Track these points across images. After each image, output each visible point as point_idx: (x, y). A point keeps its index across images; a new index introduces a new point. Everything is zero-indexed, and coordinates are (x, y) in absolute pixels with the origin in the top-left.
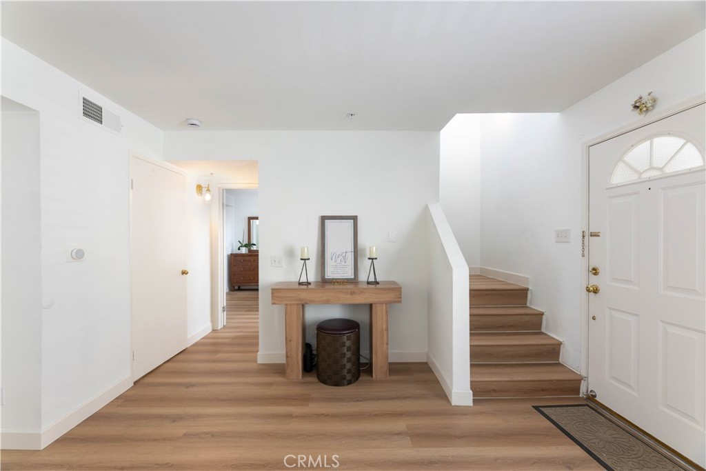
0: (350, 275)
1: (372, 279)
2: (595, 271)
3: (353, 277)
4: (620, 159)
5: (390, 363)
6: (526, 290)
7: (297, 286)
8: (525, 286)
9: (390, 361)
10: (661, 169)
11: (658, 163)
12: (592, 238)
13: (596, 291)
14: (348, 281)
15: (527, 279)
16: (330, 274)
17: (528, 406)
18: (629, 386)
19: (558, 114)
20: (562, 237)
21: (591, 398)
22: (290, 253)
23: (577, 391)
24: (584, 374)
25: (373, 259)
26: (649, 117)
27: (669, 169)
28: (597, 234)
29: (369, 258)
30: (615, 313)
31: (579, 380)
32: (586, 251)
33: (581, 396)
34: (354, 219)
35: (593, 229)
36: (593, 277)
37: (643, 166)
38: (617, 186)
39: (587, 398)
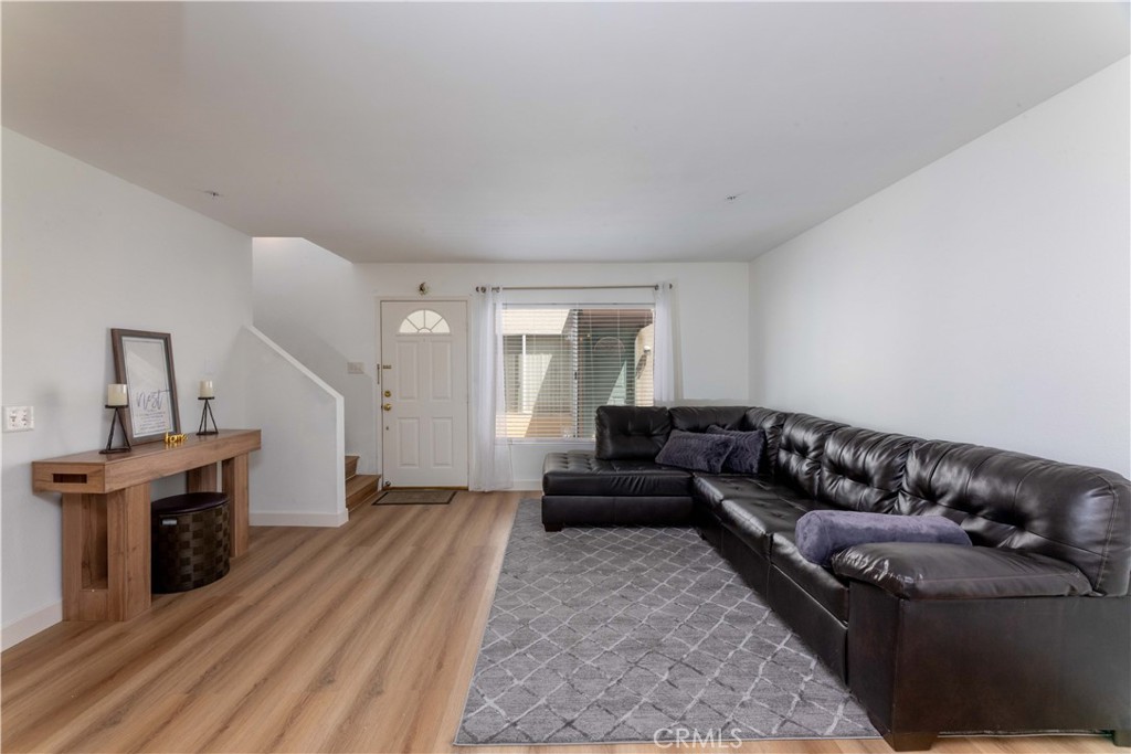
0: (169, 427)
2: (388, 394)
3: (174, 430)
4: (406, 317)
10: (430, 330)
11: (429, 326)
12: (385, 370)
13: (388, 409)
14: (178, 437)
19: (351, 263)
20: (356, 368)
21: (387, 489)
22: (51, 400)
23: (376, 487)
24: (380, 473)
25: (206, 399)
26: (424, 297)
27: (434, 331)
28: (389, 367)
29: (200, 399)
30: (403, 421)
31: (377, 478)
32: (380, 380)
33: (380, 488)
34: (166, 338)
35: (385, 364)
36: (385, 398)
37: (420, 325)
38: (404, 335)
39: (383, 489)
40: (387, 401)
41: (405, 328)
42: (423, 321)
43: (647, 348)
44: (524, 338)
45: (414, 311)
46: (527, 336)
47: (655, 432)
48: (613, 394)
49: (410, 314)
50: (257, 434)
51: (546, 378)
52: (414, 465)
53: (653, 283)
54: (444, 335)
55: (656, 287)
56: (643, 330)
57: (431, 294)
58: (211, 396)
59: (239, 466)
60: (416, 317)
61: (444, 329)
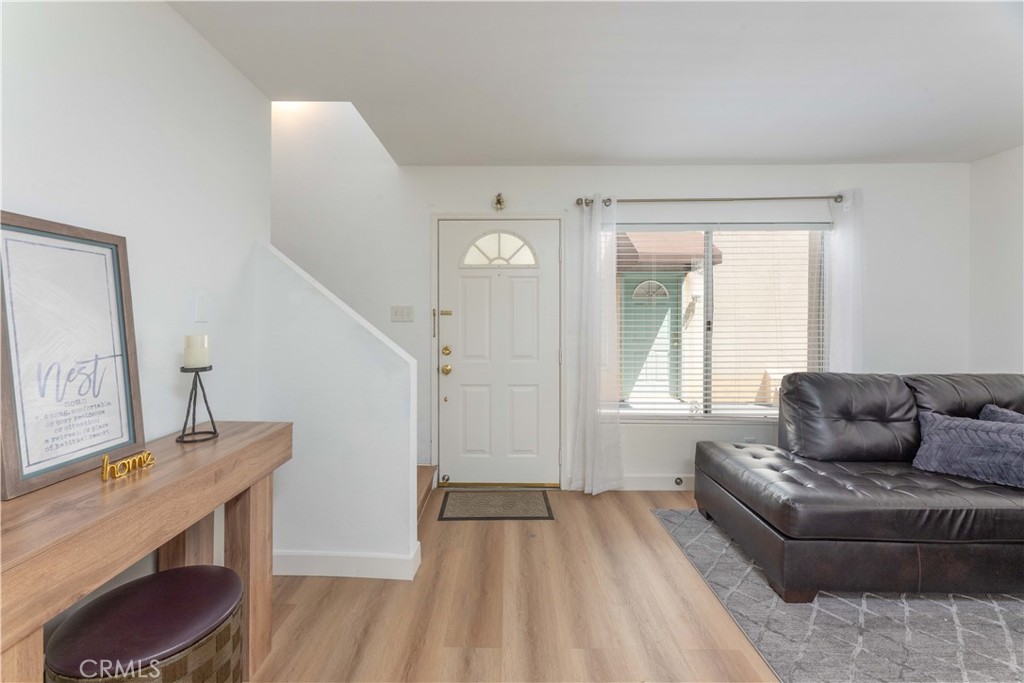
2: (447, 351)
4: (472, 243)
10: (507, 261)
11: (505, 256)
12: (443, 317)
13: (447, 372)
20: (403, 314)
21: (445, 486)
24: (435, 462)
25: (197, 371)
26: (500, 214)
27: (513, 262)
28: (448, 313)
29: (184, 370)
30: (468, 389)
32: (436, 331)
34: (116, 246)
35: (444, 307)
36: (442, 357)
37: (493, 254)
38: (470, 267)
39: (440, 486)
40: (445, 360)
41: (472, 258)
42: (498, 248)
43: (695, 293)
45: (484, 235)
47: (895, 415)
48: (654, 347)
49: (478, 237)
50: (286, 431)
52: (483, 451)
54: (528, 267)
55: (838, 198)
56: (690, 274)
57: (509, 210)
58: (206, 365)
59: (256, 501)
60: (488, 243)
61: (526, 257)
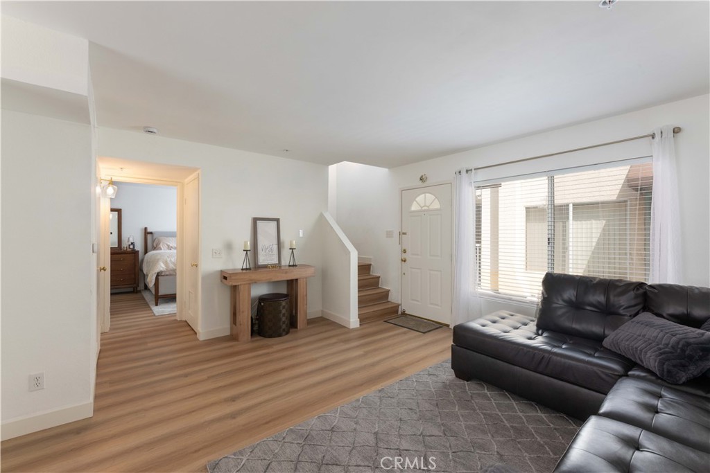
0: (276, 261)
1: (292, 264)
2: (405, 251)
3: (277, 263)
4: (414, 200)
5: (308, 320)
6: (370, 265)
7: (241, 271)
8: (369, 263)
9: (308, 318)
10: (428, 207)
11: (428, 204)
12: (403, 235)
13: (405, 261)
14: (274, 266)
15: (370, 259)
16: (262, 260)
17: (382, 321)
18: (418, 301)
19: (387, 170)
20: (389, 234)
21: (404, 314)
22: (229, 247)
23: (397, 311)
24: (400, 302)
25: (292, 249)
26: (426, 184)
27: (431, 207)
28: (405, 234)
30: (413, 270)
31: (398, 306)
32: (400, 242)
33: (400, 313)
34: (278, 221)
35: (404, 231)
36: (403, 254)
37: (423, 204)
38: (413, 212)
39: (402, 314)
40: (405, 256)
41: (414, 207)
42: (425, 200)
44: (571, 206)
45: (419, 195)
46: (574, 205)
49: (416, 197)
51: (598, 243)
53: (650, 132)
54: (437, 210)
55: (653, 136)
57: (429, 182)
59: (300, 284)
60: (420, 199)
61: (436, 205)
